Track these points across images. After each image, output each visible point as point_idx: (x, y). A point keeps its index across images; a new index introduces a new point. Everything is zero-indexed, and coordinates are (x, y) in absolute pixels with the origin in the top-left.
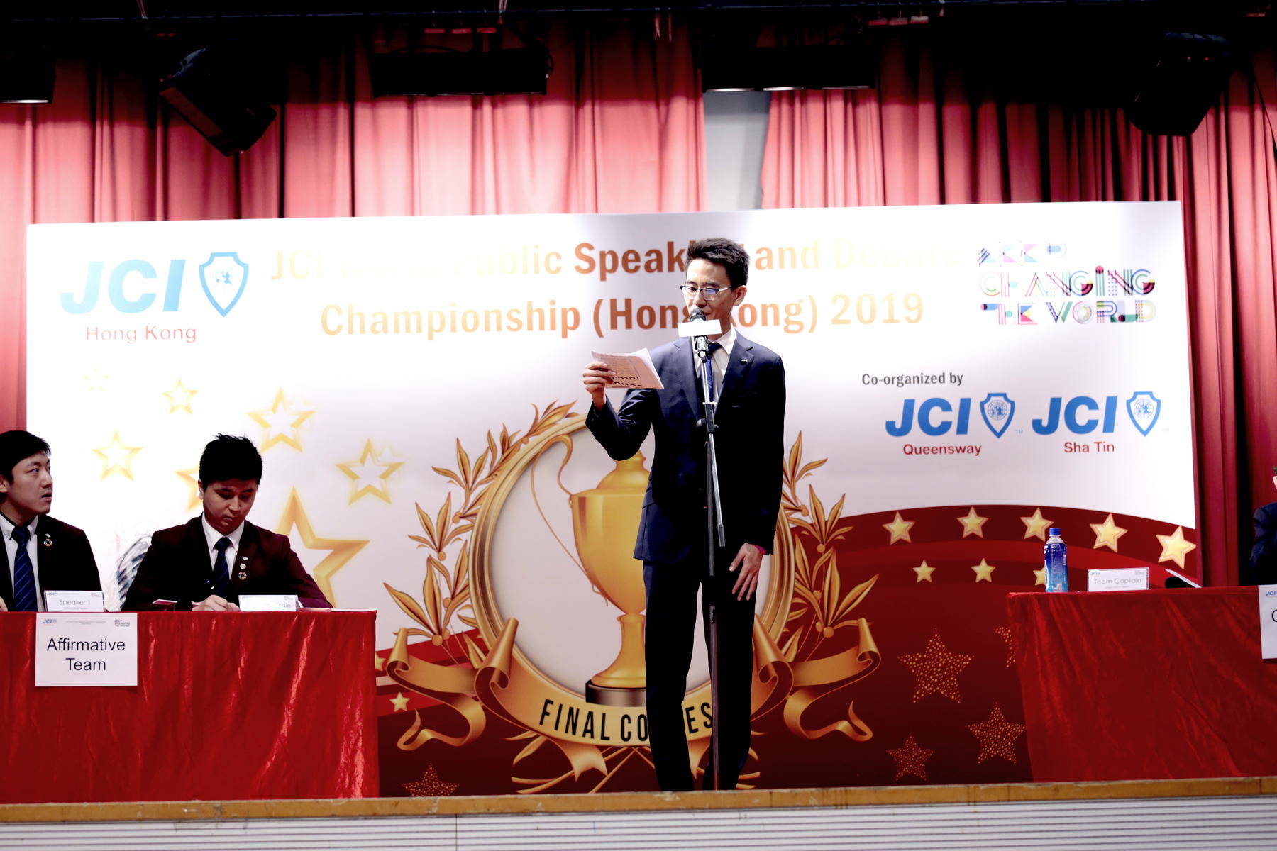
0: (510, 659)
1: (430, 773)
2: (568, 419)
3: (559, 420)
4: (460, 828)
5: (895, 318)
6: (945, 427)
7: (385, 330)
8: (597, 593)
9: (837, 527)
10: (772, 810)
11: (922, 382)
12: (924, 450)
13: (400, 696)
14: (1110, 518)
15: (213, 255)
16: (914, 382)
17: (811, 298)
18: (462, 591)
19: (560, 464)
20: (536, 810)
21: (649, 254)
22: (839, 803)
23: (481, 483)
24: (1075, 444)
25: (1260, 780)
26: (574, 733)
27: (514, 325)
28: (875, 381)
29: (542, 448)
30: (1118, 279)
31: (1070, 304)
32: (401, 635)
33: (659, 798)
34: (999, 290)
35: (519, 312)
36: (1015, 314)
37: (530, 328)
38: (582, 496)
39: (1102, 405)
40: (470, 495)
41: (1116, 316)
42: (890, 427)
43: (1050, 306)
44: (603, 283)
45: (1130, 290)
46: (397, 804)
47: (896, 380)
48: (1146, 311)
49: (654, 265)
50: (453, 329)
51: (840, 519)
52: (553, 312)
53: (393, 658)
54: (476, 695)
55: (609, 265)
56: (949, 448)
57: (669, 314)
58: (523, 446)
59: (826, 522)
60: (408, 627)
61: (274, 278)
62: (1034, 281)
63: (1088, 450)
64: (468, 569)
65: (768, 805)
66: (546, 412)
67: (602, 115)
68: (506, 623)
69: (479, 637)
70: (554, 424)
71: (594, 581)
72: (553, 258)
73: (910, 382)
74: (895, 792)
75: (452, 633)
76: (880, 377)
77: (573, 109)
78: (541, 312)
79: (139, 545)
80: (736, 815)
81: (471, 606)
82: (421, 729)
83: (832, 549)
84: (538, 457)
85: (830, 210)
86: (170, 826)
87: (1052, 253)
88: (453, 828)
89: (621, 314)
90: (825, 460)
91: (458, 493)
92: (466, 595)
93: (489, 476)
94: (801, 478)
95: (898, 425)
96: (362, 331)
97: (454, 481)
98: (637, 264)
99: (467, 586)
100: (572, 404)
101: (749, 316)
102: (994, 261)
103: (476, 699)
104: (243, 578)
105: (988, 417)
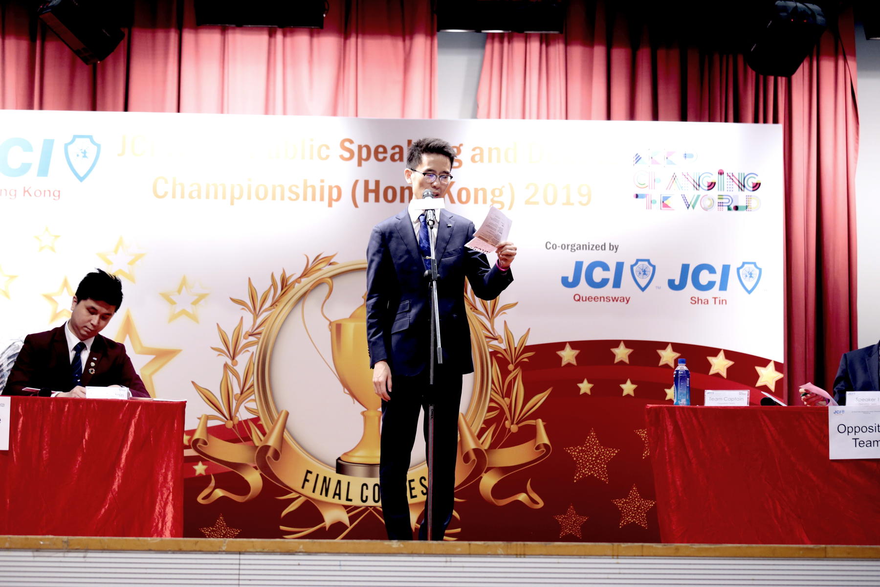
0: (282, 440)
1: (221, 521)
2: (331, 266)
3: (325, 267)
4: (242, 562)
5: (571, 202)
6: (604, 282)
7: (199, 197)
8: (348, 394)
9: (523, 353)
10: (471, 557)
11: (589, 249)
12: (589, 299)
13: (200, 464)
14: (722, 353)
15: (75, 137)
16: (583, 249)
17: (510, 185)
18: (249, 389)
19: (324, 299)
20: (298, 551)
21: (393, 148)
22: (518, 553)
23: (266, 310)
24: (698, 298)
25: (825, 548)
26: (326, 495)
27: (294, 197)
28: (554, 247)
29: (311, 287)
30: (734, 179)
31: (698, 196)
32: (202, 420)
33: (388, 545)
34: (647, 184)
35: (297, 187)
36: (658, 203)
37: (305, 199)
38: (339, 322)
39: (719, 270)
40: (257, 318)
41: (732, 207)
42: (565, 281)
43: (684, 197)
44: (360, 168)
45: (742, 188)
46: (196, 543)
47: (570, 247)
48: (753, 204)
49: (397, 157)
50: (249, 198)
51: (526, 347)
52: (322, 188)
53: (196, 436)
54: (256, 465)
55: (364, 155)
56: (607, 298)
57: (407, 192)
58: (297, 285)
59: (515, 348)
60: (208, 414)
61: (119, 155)
62: (673, 178)
63: (708, 303)
64: (253, 373)
65: (468, 552)
66: (314, 261)
67: (363, 45)
68: (279, 414)
69: (260, 423)
70: (320, 269)
71: (345, 385)
72: (324, 148)
73: (580, 249)
74: (559, 546)
75: (240, 420)
76: (559, 244)
77: (343, 40)
78: (313, 188)
79: (13, 347)
80: (443, 559)
81: (255, 400)
82: (215, 488)
83: (519, 367)
84: (308, 293)
85: (527, 121)
86: (30, 554)
87: (687, 159)
88: (237, 562)
89: (372, 191)
90: (516, 304)
91: (248, 317)
92: (252, 392)
93: (271, 306)
94: (498, 316)
95: (570, 280)
96: (182, 197)
97: (247, 309)
98: (385, 155)
99: (252, 385)
100: (334, 255)
101: (465, 196)
102: (644, 163)
103: (256, 468)
104: (92, 373)
105: (636, 276)
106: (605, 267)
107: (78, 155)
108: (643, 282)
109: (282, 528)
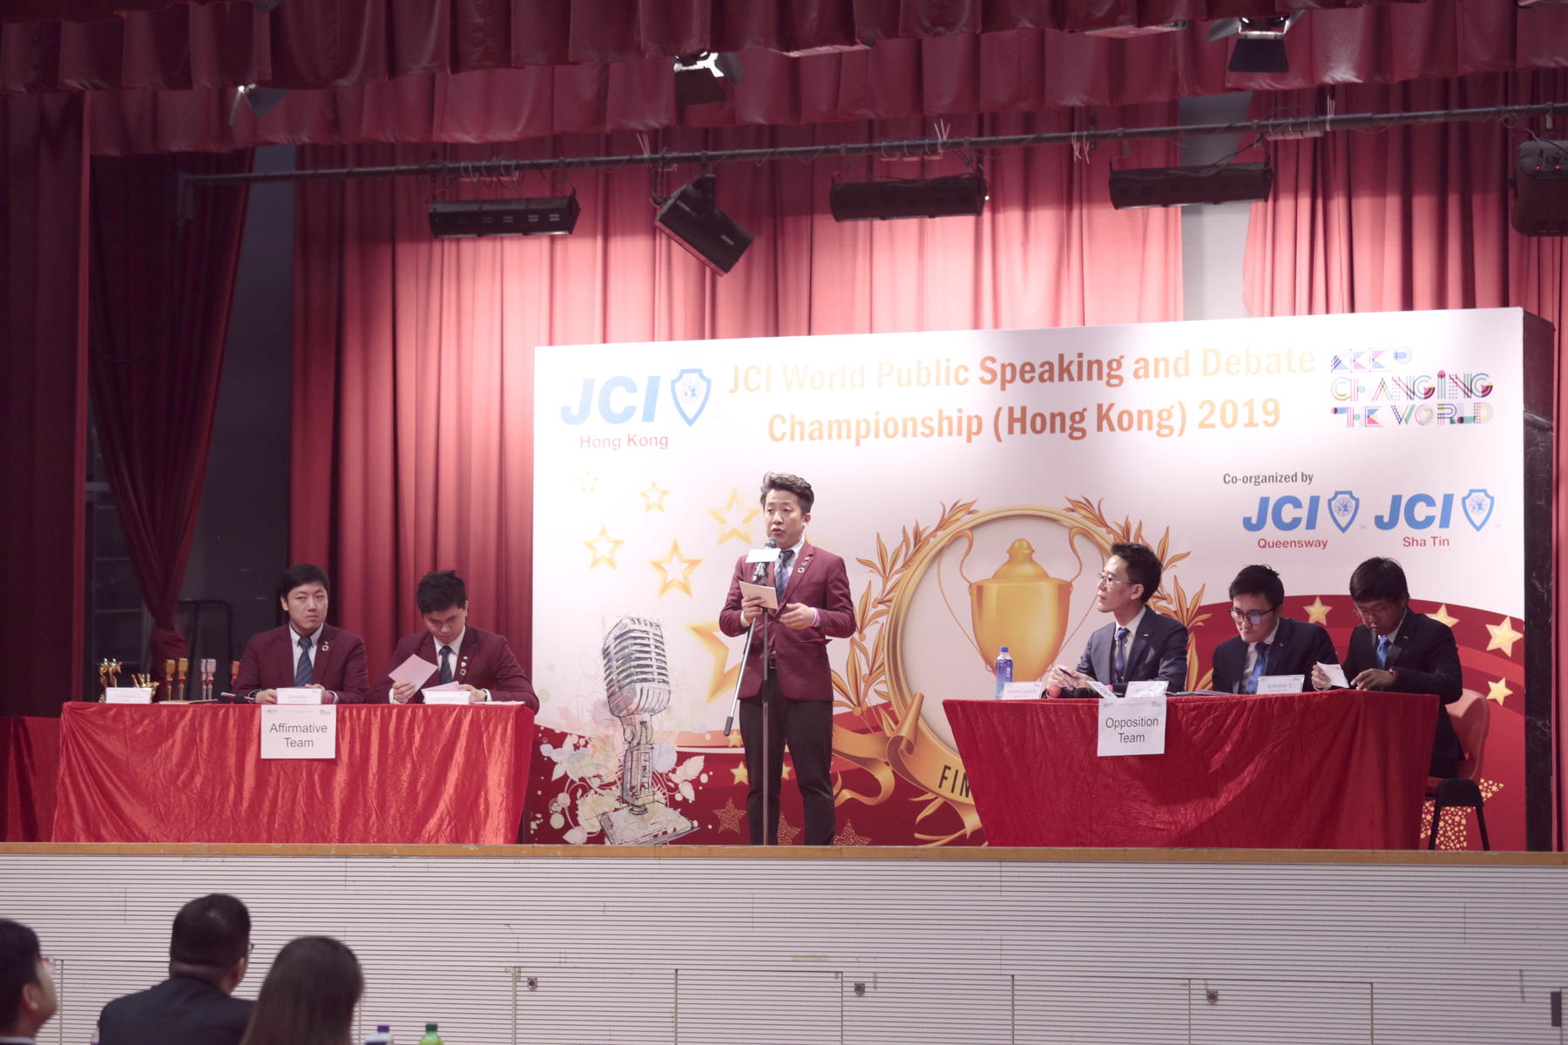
0: (916, 729)
1: (849, 828)
2: (970, 516)
3: (963, 516)
5: (1255, 421)
6: (1296, 522)
7: (821, 437)
8: (990, 671)
11: (1277, 481)
12: (1277, 544)
14: (1443, 608)
15: (683, 372)
16: (1269, 481)
18: (878, 668)
19: (963, 555)
21: (1042, 365)
23: (897, 573)
24: (1413, 538)
26: (966, 796)
27: (927, 431)
28: (1234, 480)
29: (948, 541)
30: (1459, 383)
31: (1413, 407)
34: (1349, 395)
35: (931, 419)
36: (1363, 417)
37: (940, 434)
38: (980, 584)
39: (1439, 502)
40: (886, 583)
41: (1456, 418)
42: (1247, 523)
43: (1394, 409)
44: (1003, 392)
45: (1469, 393)
47: (1253, 480)
48: (1483, 413)
49: (1046, 376)
50: (877, 436)
51: (1200, 608)
52: (960, 419)
54: (888, 760)
55: (1008, 376)
56: (1299, 542)
57: (1058, 419)
58: (932, 539)
59: (1188, 610)
61: (732, 391)
62: (1381, 386)
63: (1425, 544)
64: (883, 649)
66: (951, 510)
67: (1090, 218)
68: (913, 697)
69: (891, 709)
70: (958, 520)
71: (988, 661)
72: (962, 371)
73: (1266, 481)
75: (869, 705)
76: (1240, 477)
77: (1065, 212)
78: (950, 419)
81: (886, 682)
82: (842, 789)
83: (1192, 633)
84: (944, 549)
87: (1398, 359)
89: (1017, 420)
90: (1188, 554)
91: (877, 581)
92: (882, 672)
93: (903, 566)
95: (1254, 521)
96: (802, 438)
97: (875, 571)
98: (1032, 375)
99: (882, 664)
100: (974, 502)
101: (1126, 422)
102: (1346, 368)
103: (887, 763)
104: (464, 674)
105: (1335, 514)
106: (1297, 503)
107: (686, 394)
108: (1343, 521)
109: (917, 836)
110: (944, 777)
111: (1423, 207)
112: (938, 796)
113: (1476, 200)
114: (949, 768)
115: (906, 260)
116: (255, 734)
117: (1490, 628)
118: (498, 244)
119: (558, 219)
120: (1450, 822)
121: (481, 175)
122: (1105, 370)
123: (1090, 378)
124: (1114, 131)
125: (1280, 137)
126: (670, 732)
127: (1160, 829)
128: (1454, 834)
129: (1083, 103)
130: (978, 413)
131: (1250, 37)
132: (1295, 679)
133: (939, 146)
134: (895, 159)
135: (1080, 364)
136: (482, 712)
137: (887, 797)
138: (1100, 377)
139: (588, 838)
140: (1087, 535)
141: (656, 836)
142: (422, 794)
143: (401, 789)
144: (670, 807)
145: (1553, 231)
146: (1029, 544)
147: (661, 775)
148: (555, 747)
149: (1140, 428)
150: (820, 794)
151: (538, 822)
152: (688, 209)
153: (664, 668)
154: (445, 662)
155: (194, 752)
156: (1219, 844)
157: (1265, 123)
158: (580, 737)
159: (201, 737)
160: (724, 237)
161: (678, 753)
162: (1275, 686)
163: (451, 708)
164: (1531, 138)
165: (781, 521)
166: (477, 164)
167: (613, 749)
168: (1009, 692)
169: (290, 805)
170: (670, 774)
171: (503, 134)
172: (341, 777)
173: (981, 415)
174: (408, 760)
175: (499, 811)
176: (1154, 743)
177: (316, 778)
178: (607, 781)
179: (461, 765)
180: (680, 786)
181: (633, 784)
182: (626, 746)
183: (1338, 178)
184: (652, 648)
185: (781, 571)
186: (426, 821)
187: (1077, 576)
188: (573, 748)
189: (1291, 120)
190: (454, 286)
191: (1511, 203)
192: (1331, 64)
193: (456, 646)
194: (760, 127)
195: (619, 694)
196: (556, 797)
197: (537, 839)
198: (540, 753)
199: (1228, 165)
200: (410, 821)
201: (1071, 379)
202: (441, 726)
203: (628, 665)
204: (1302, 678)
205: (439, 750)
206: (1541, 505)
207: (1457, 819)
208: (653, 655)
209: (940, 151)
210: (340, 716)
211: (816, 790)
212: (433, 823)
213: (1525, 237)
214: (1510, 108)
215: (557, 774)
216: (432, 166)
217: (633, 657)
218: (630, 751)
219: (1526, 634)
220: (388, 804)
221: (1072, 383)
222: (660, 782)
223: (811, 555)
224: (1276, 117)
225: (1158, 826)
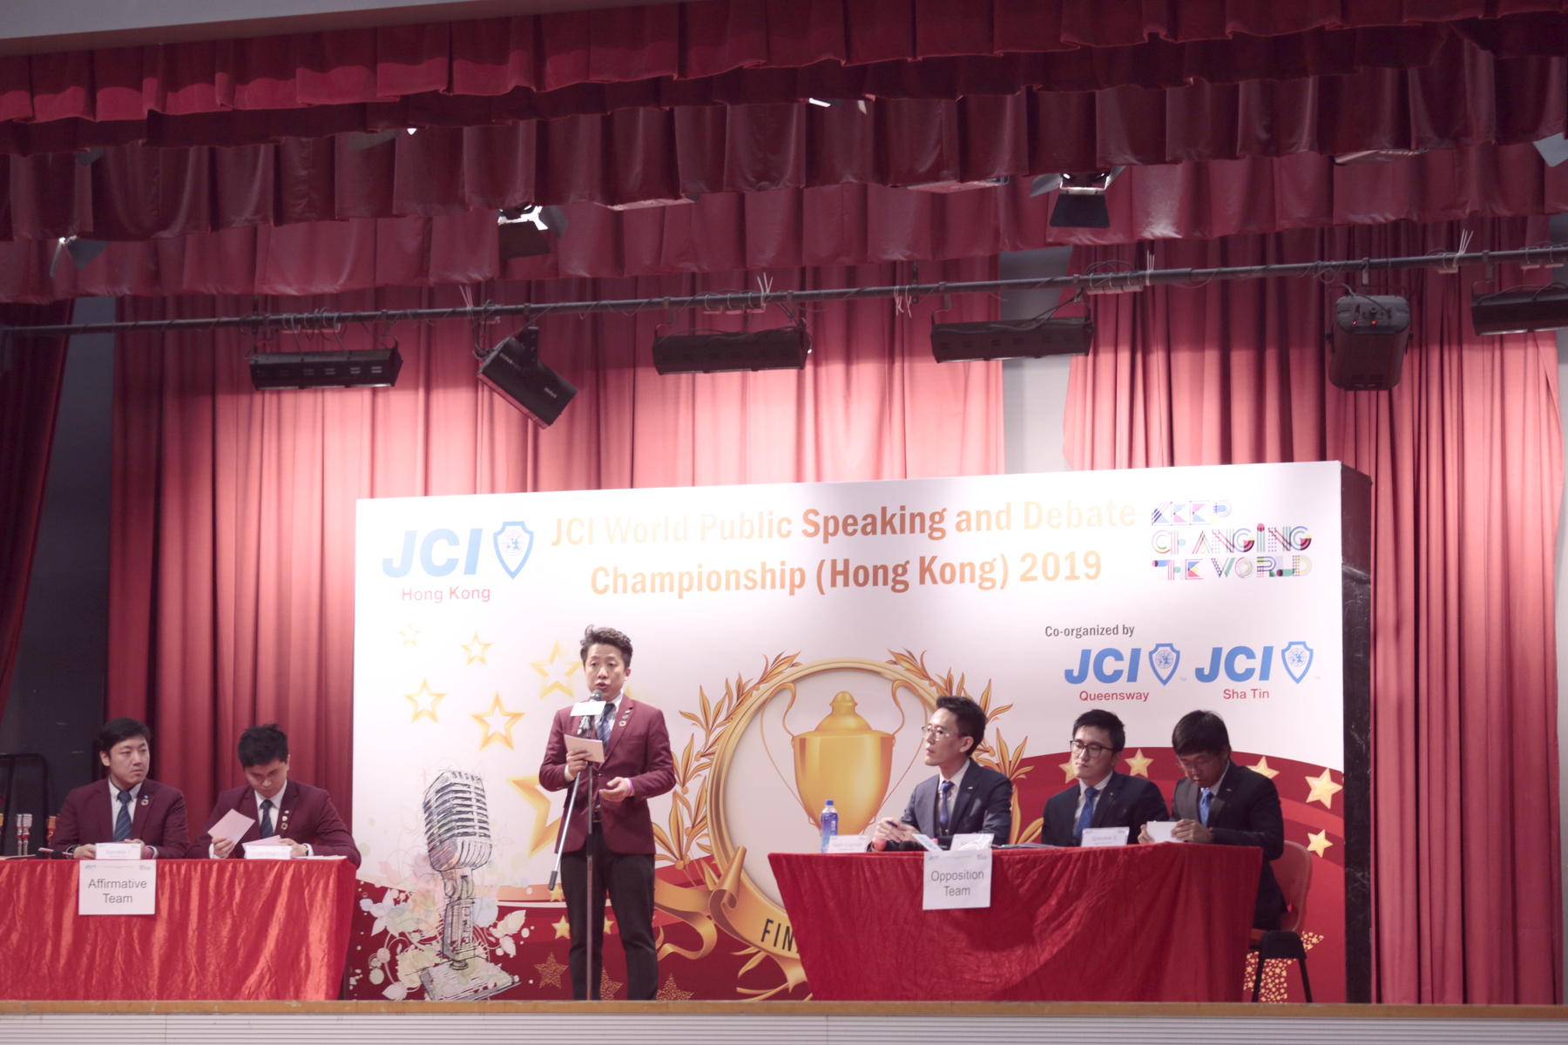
0: (739, 883)
1: (670, 982)
2: (793, 668)
3: (786, 669)
4: (168, 1022)
5: (1077, 574)
6: (1117, 675)
7: (643, 590)
8: (813, 824)
9: (1018, 768)
11: (1098, 634)
12: (1098, 697)
14: (1263, 760)
15: (506, 524)
16: (1091, 634)
17: (1003, 556)
18: (700, 822)
19: (785, 709)
21: (865, 518)
23: (719, 726)
24: (1234, 690)
26: (789, 950)
27: (750, 584)
28: (1056, 633)
29: (771, 694)
30: (1278, 536)
31: (1233, 559)
34: (1169, 547)
35: (754, 572)
36: (1183, 571)
37: (763, 587)
38: (804, 737)
39: (1259, 654)
40: (709, 736)
41: (1275, 571)
42: (1069, 675)
43: (1214, 562)
44: (826, 545)
45: (1288, 546)
46: (130, 1005)
47: (1075, 632)
48: (1302, 566)
49: (869, 529)
50: (700, 589)
51: (1023, 760)
52: (783, 571)
54: (710, 914)
55: (831, 529)
56: (1124, 698)
57: (881, 572)
58: (755, 692)
59: (1010, 762)
61: (555, 544)
62: (1201, 539)
63: (1245, 697)
64: (706, 802)
68: (736, 851)
69: (714, 862)
70: (781, 672)
71: (810, 814)
72: (785, 523)
73: (1087, 634)
75: (692, 859)
76: (1061, 629)
77: (886, 365)
78: (773, 572)
79: (440, 779)
81: (708, 835)
84: (767, 702)
87: (1218, 513)
89: (840, 573)
90: (1011, 706)
91: (700, 734)
92: (704, 825)
93: (726, 719)
95: (1076, 673)
96: (625, 591)
97: (697, 723)
98: (855, 527)
99: (705, 817)
100: (798, 654)
101: (949, 574)
102: (1165, 521)
103: (709, 917)
104: (285, 828)
105: (1156, 665)
106: (1118, 656)
107: (508, 547)
108: (1164, 674)
109: (739, 990)
110: (766, 931)
111: (1241, 361)
112: (760, 950)
113: (1294, 354)
114: (772, 922)
115: (729, 412)
116: (73, 890)
117: (1311, 780)
118: (319, 395)
119: (380, 372)
120: (1271, 974)
121: (303, 327)
122: (928, 523)
123: (912, 531)
124: (936, 285)
125: (1100, 292)
126: (492, 886)
127: (984, 983)
128: (1274, 986)
129: (905, 257)
130: (800, 566)
131: (1070, 193)
132: (1120, 832)
133: (762, 299)
134: (717, 313)
135: (903, 516)
136: (304, 866)
137: (708, 952)
138: (922, 530)
139: (408, 993)
140: (909, 687)
141: (476, 991)
142: (242, 950)
143: (221, 945)
144: (491, 962)
145: (1370, 385)
146: (851, 696)
147: (482, 929)
148: (375, 902)
149: (962, 580)
150: (642, 948)
151: (357, 977)
152: (511, 362)
153: (485, 822)
154: (266, 816)
155: (11, 908)
156: (1043, 997)
157: (1085, 277)
158: (400, 892)
159: (18, 892)
160: (547, 390)
161: (500, 907)
162: (1099, 839)
163: (272, 863)
164: (1347, 293)
165: (606, 675)
166: (299, 316)
167: (434, 904)
168: (835, 845)
169: (108, 962)
170: (491, 929)
171: (325, 286)
172: (160, 932)
173: (804, 568)
174: (228, 915)
175: (321, 966)
176: (980, 896)
177: (135, 934)
178: (427, 936)
179: (282, 920)
180: (501, 941)
181: (454, 940)
182: (447, 901)
183: (1158, 332)
184: (474, 802)
185: (602, 725)
186: (246, 977)
187: (899, 729)
188: (392, 902)
189: (1111, 275)
190: (274, 437)
191: (1328, 357)
192: (1153, 220)
193: (277, 800)
194: (582, 280)
195: (440, 848)
196: (376, 951)
197: (356, 995)
198: (360, 908)
199: (1049, 319)
200: (230, 977)
201: (894, 531)
202: (262, 880)
203: (449, 819)
204: (1126, 831)
205: (260, 906)
206: (1360, 658)
207: (1278, 971)
208: (474, 809)
209: (763, 304)
210: (160, 871)
211: (641, 944)
212: (253, 979)
213: (1343, 392)
214: (1327, 263)
215: (377, 929)
216: (254, 318)
217: (454, 811)
218: (451, 905)
219: (1346, 786)
220: (208, 960)
221: (894, 535)
222: (481, 936)
223: (631, 708)
224: (1095, 271)
225: (983, 979)
